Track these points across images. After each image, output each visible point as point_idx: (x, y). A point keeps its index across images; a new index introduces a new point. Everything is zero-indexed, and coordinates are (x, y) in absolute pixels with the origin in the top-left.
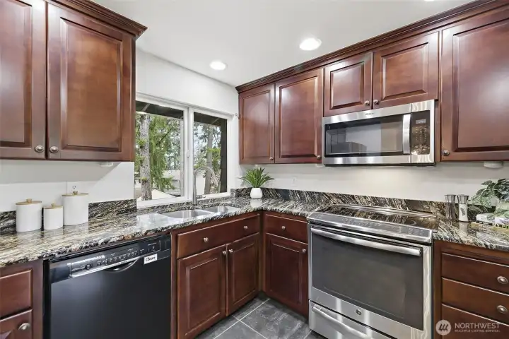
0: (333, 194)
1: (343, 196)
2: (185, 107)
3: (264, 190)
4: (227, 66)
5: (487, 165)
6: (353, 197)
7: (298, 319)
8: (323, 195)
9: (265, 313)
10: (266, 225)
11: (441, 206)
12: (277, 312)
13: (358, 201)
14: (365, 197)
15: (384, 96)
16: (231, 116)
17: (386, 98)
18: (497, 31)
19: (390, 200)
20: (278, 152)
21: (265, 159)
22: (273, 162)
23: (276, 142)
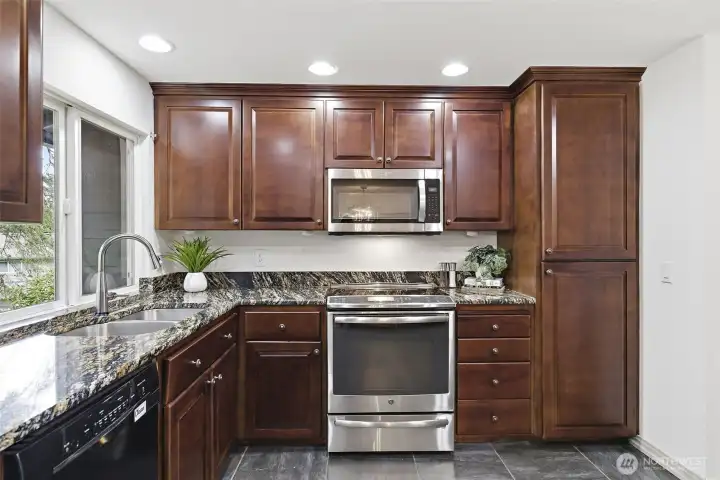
0: (323, 273)
1: (337, 273)
2: (59, 103)
3: (209, 275)
4: (174, 47)
5: (469, 233)
6: (349, 273)
7: (305, 451)
8: (308, 275)
9: (256, 464)
10: (247, 329)
11: (435, 275)
12: (272, 457)
13: (356, 279)
14: (364, 273)
15: (396, 155)
16: (141, 136)
17: (398, 158)
18: (481, 118)
19: (390, 273)
20: (248, 214)
21: (220, 220)
22: (237, 227)
23: (245, 198)
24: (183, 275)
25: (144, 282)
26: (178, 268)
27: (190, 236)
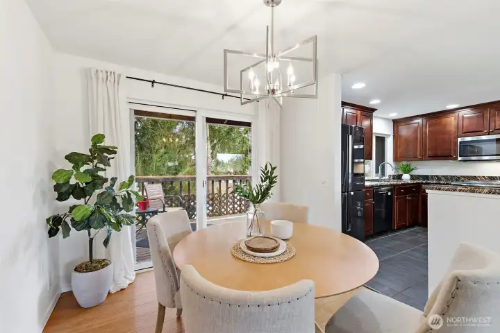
1: (469, 176)
8: (454, 177)
13: (479, 179)
15: (497, 128)
16: (389, 135)
17: (497, 130)
20: (425, 155)
21: (415, 158)
22: (421, 160)
23: (424, 149)
24: (402, 175)
25: (390, 176)
26: (401, 173)
27: (405, 163)
